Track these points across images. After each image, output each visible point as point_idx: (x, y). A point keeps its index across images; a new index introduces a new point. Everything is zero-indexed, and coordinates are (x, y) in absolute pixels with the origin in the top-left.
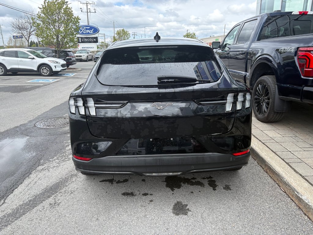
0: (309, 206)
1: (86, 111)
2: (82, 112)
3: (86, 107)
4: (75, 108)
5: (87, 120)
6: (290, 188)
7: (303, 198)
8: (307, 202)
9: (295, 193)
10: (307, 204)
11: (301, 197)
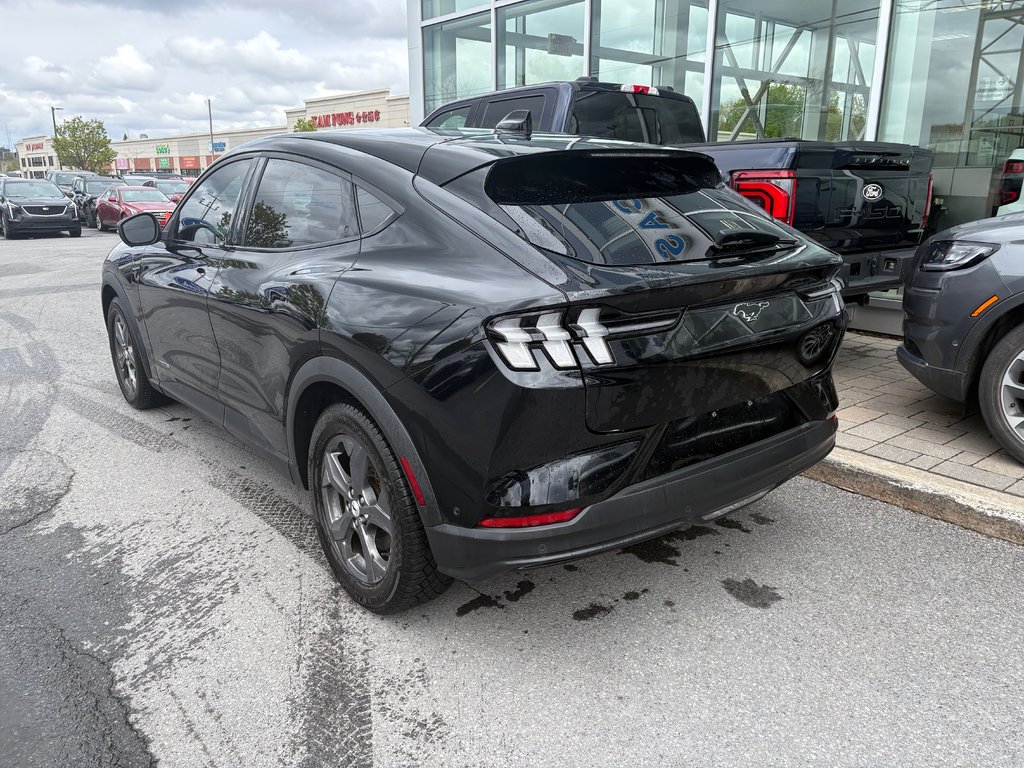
0: (940, 496)
1: (577, 352)
2: (564, 357)
3: (576, 340)
4: (530, 350)
5: (584, 381)
6: (868, 480)
7: (917, 488)
8: (930, 491)
9: (889, 484)
10: (935, 496)
11: (910, 488)
